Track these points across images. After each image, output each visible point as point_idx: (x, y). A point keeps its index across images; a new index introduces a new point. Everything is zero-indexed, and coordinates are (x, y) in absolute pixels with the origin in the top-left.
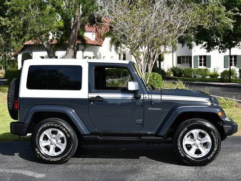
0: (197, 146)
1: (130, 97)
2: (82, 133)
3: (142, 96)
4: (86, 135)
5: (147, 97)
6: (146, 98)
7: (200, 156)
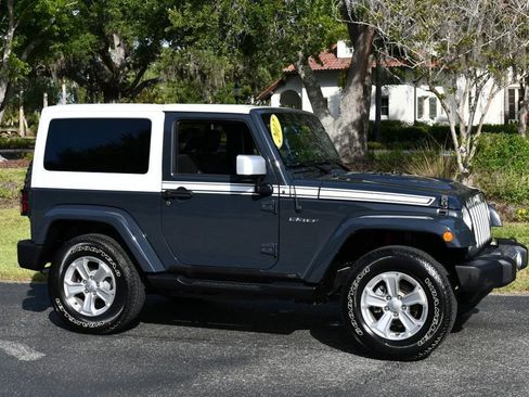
0: (396, 313)
1: (250, 190)
2: (145, 270)
3: (276, 190)
4: (153, 274)
5: (287, 191)
6: (284, 193)
7: (401, 337)
